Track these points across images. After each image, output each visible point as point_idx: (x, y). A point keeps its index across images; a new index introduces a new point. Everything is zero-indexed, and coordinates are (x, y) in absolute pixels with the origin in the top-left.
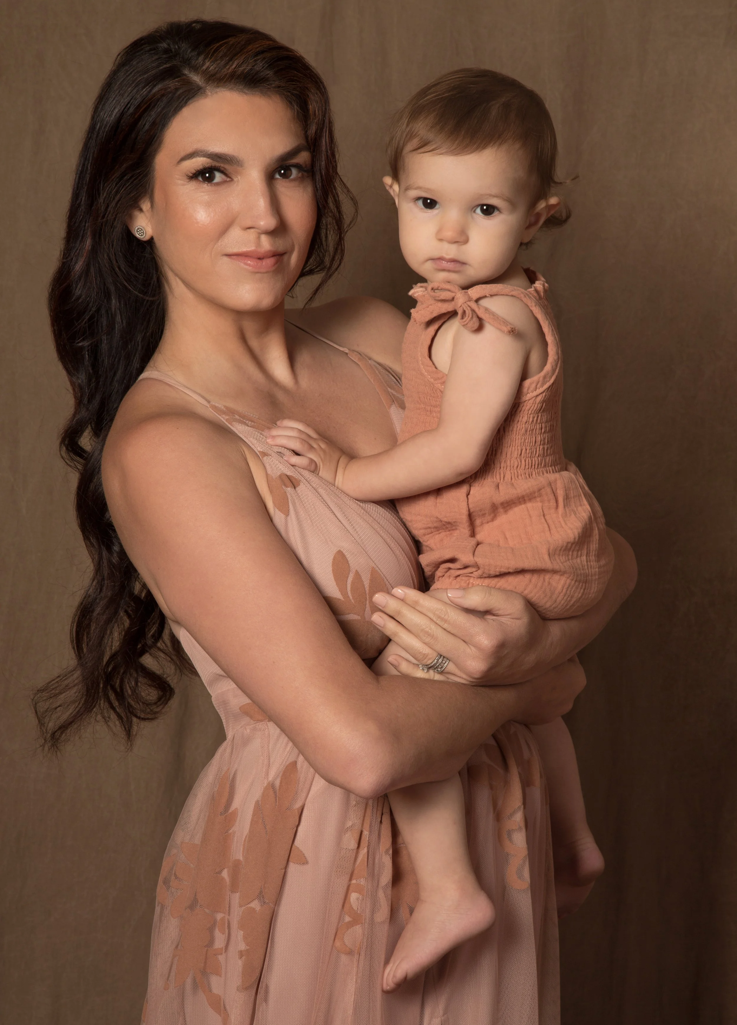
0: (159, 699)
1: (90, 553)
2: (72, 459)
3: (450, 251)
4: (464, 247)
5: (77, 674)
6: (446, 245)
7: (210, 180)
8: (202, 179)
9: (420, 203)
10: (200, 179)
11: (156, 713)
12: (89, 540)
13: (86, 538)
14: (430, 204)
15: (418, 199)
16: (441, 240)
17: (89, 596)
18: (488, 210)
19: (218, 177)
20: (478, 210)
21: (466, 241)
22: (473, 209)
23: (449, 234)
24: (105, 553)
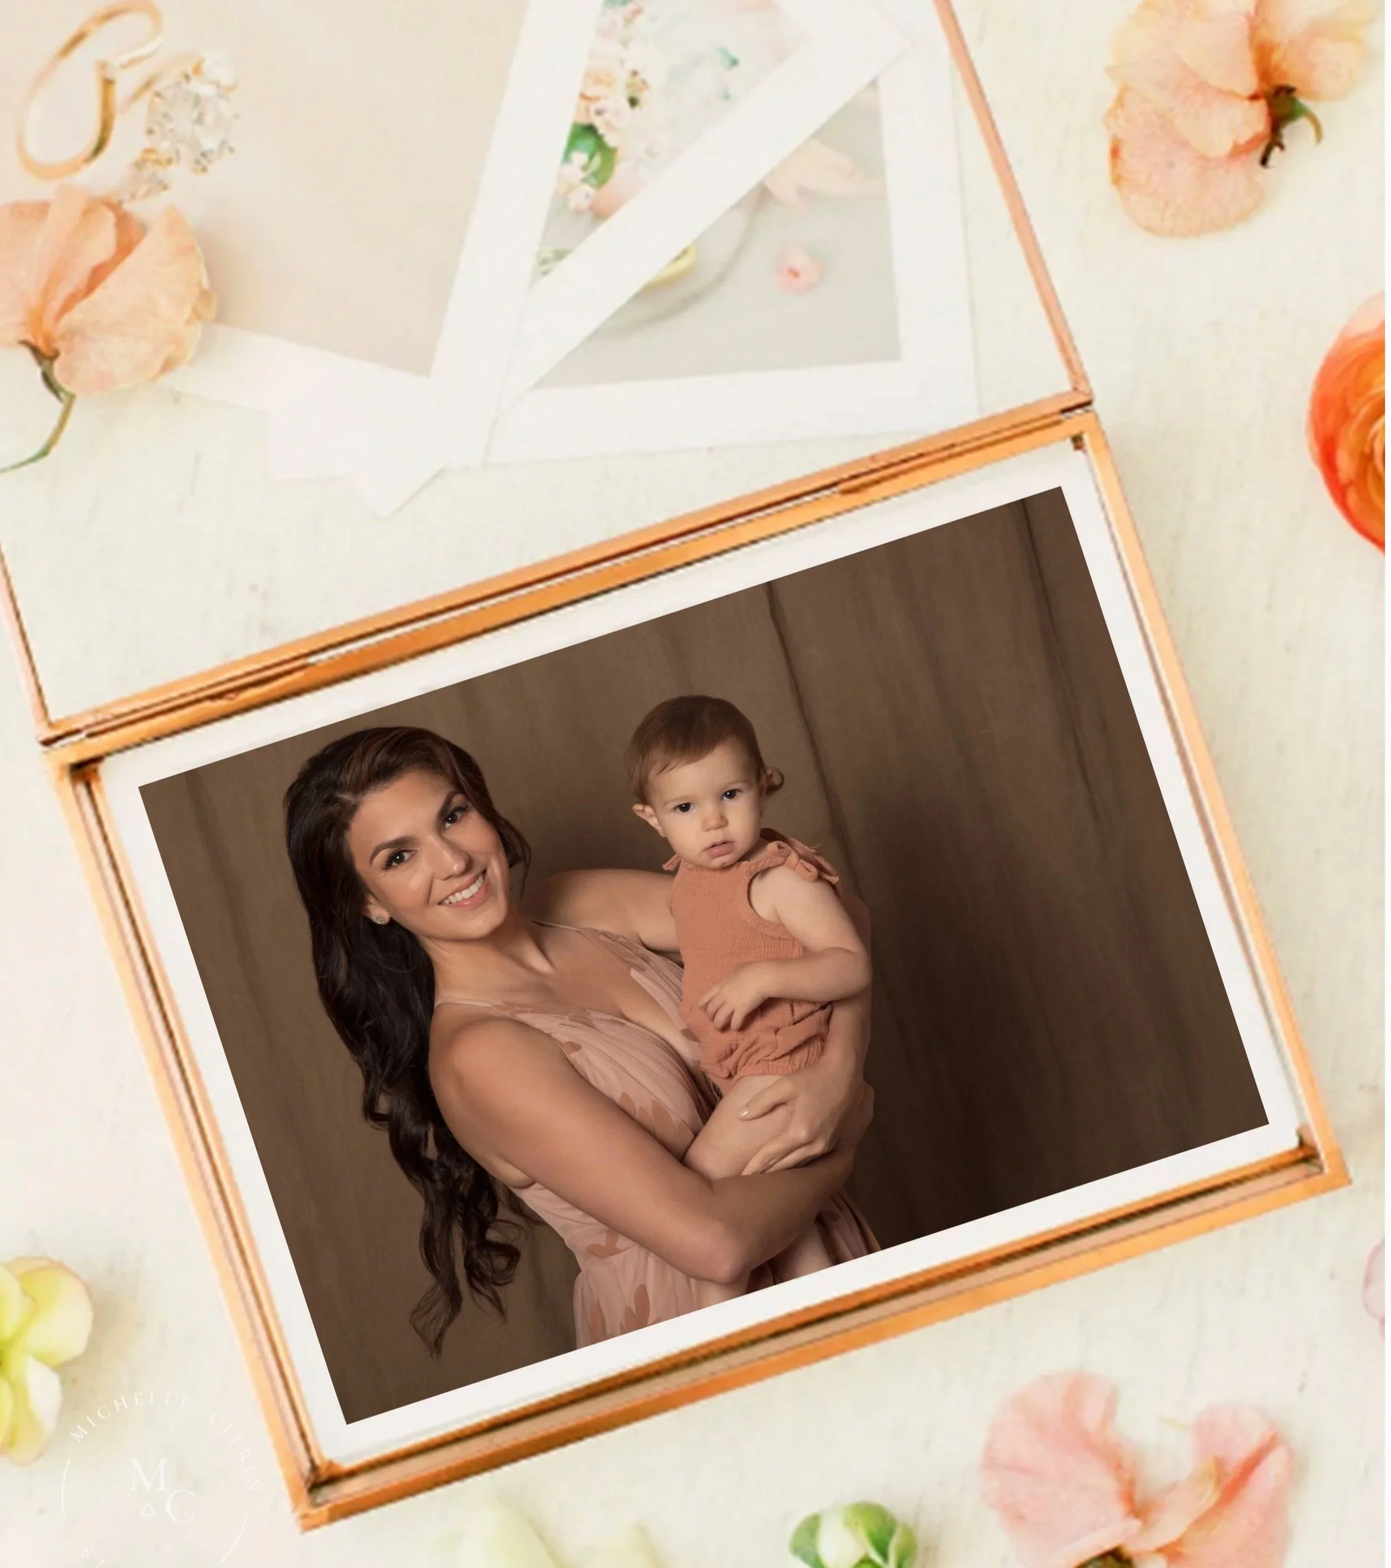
0: (509, 1264)
1: (416, 1188)
2: (381, 1125)
3: (717, 836)
4: (726, 829)
5: (439, 1288)
6: (713, 833)
7: (401, 860)
8: (396, 862)
9: (678, 810)
10: (394, 864)
11: (512, 1275)
12: (412, 1178)
13: (409, 1177)
14: (685, 808)
15: (676, 808)
16: (708, 830)
17: (427, 1223)
18: (731, 794)
19: (406, 856)
20: (725, 798)
21: (727, 823)
22: (722, 798)
23: (713, 823)
24: (428, 1183)
